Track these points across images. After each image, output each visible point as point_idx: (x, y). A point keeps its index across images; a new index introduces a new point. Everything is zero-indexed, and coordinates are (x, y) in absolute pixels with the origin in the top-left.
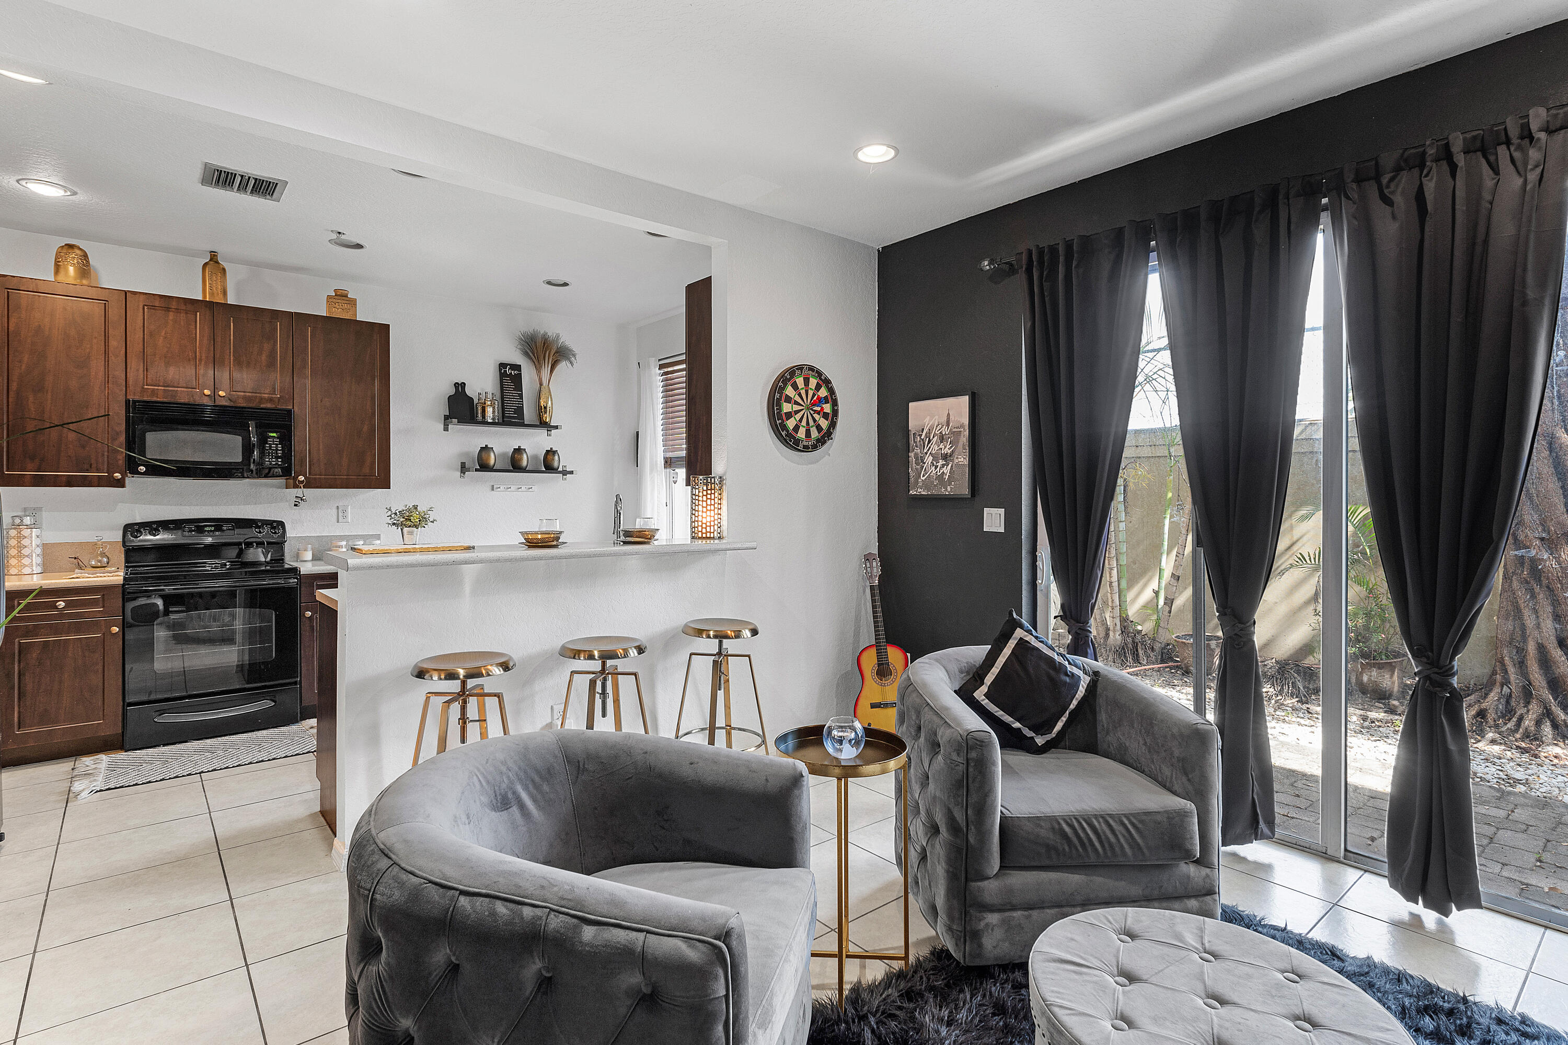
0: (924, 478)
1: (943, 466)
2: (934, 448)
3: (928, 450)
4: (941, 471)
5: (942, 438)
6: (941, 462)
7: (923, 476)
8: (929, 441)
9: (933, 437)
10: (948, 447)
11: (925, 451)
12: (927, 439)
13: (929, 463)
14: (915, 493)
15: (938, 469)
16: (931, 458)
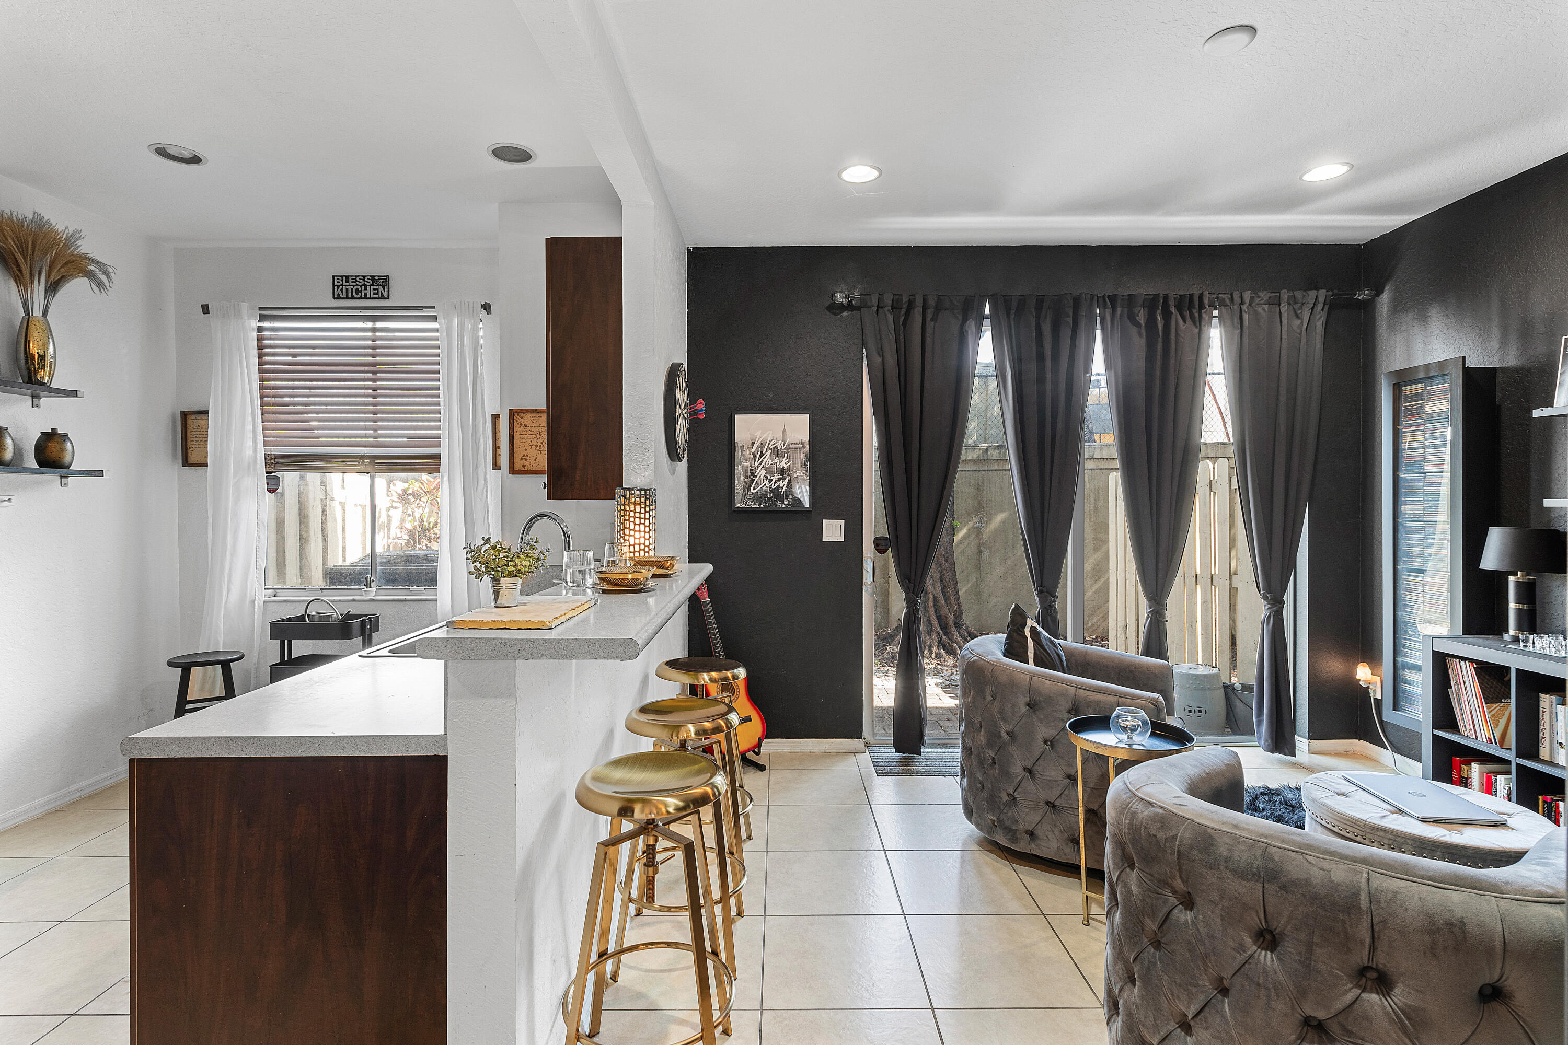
0: (755, 491)
1: (779, 480)
2: (768, 462)
3: (761, 463)
4: (776, 485)
5: (777, 453)
6: (776, 476)
7: (754, 489)
8: (762, 455)
9: (767, 451)
10: (784, 461)
11: (756, 464)
12: (759, 453)
13: (762, 477)
14: (744, 506)
15: (773, 482)
16: (764, 472)
